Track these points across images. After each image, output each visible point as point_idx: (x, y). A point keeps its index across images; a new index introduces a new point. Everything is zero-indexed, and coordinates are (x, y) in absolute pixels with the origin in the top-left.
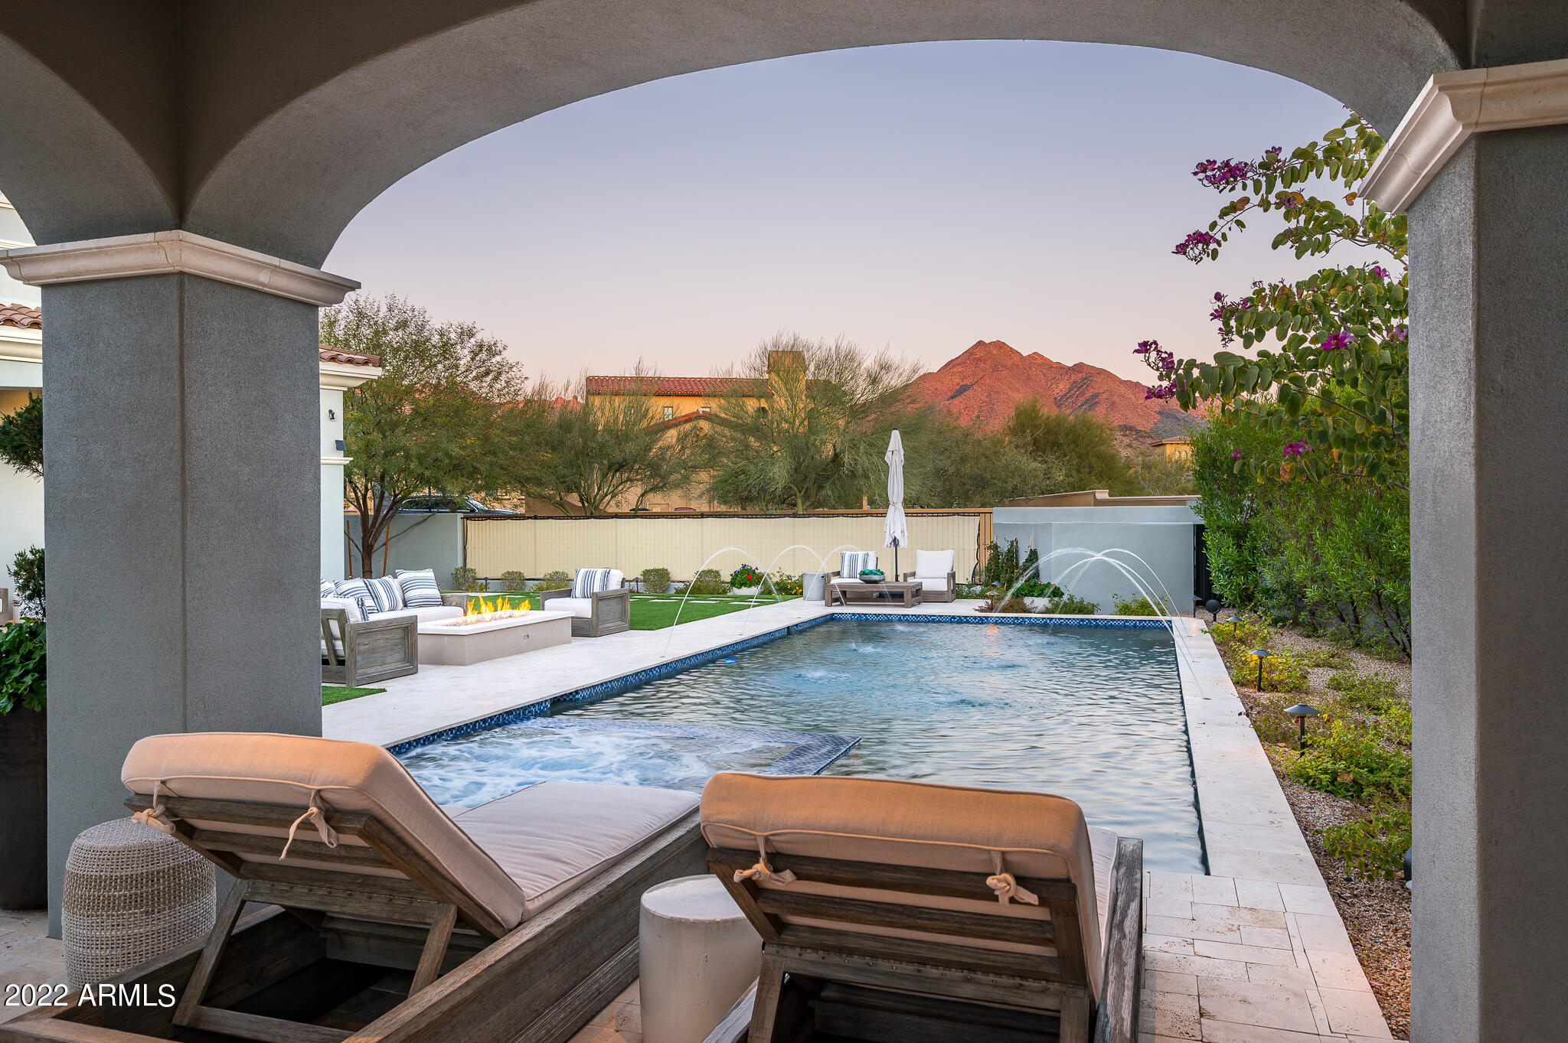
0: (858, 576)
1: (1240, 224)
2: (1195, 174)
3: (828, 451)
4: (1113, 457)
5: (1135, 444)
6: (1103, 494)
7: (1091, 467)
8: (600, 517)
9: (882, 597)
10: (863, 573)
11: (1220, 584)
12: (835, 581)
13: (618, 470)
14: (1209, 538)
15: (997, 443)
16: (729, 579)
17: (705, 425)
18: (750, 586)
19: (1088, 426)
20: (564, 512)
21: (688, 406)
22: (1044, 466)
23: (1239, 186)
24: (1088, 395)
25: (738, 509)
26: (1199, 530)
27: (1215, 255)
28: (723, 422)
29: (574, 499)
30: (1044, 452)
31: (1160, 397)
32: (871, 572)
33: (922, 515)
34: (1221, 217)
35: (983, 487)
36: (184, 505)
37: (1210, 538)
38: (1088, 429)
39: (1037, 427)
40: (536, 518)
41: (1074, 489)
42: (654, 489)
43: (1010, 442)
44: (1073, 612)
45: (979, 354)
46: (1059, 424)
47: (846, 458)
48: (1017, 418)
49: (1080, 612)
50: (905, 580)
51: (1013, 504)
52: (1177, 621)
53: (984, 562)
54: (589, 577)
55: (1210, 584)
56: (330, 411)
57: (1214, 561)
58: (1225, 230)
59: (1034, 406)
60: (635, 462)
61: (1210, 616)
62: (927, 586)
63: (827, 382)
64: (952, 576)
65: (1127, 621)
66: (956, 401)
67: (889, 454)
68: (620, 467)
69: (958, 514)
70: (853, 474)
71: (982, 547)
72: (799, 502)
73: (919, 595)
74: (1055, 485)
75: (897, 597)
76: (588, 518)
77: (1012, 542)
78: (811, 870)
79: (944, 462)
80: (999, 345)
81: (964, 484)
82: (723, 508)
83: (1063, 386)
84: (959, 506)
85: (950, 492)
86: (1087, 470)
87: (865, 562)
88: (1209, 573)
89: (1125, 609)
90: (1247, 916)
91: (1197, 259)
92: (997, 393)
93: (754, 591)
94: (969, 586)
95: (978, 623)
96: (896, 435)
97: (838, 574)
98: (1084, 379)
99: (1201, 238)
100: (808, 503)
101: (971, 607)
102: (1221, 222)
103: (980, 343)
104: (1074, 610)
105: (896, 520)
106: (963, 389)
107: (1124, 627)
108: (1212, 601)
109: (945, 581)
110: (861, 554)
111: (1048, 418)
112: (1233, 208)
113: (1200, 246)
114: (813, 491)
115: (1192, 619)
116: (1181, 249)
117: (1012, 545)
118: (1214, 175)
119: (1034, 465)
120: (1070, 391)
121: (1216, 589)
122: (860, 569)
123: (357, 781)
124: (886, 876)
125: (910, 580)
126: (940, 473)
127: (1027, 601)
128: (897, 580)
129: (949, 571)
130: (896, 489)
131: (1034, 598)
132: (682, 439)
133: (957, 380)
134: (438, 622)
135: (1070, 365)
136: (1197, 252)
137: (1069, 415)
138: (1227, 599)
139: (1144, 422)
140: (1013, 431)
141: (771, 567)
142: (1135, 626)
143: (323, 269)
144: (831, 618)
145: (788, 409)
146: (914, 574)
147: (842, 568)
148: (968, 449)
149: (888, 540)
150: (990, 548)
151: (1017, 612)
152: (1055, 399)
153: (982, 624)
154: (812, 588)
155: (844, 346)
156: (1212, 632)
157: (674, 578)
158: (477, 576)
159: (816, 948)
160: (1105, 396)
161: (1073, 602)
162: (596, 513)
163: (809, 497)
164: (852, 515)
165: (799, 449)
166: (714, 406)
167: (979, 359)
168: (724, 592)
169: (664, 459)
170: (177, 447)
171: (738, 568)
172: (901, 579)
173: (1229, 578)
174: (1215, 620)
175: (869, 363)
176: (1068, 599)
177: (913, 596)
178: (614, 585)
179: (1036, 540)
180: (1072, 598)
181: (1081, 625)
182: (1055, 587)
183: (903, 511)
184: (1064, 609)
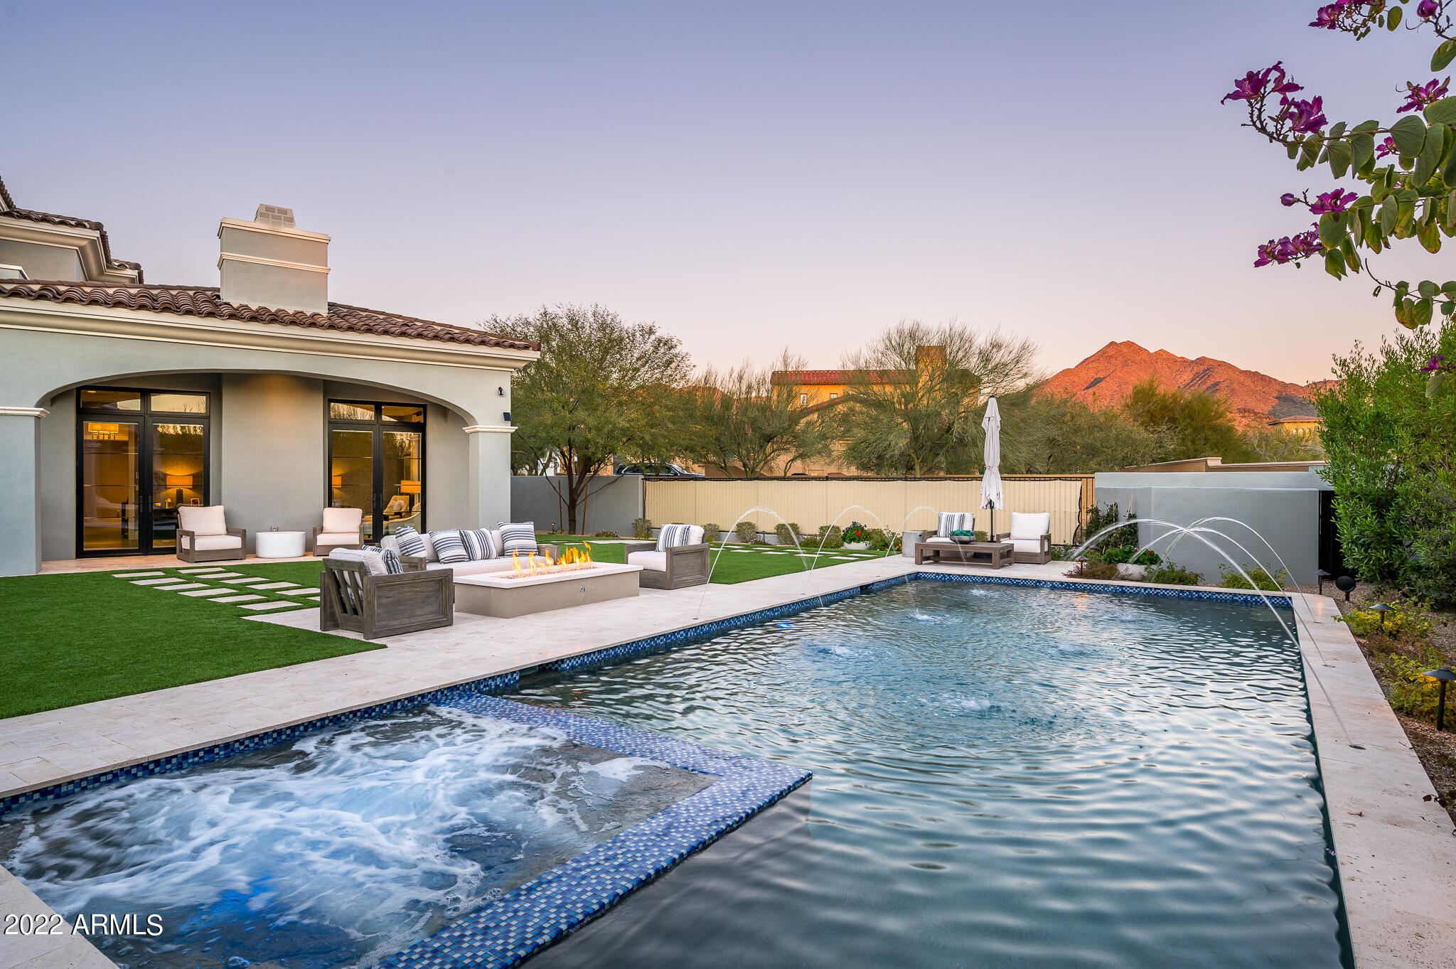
0: (951, 536)
3: (944, 421)
4: (1230, 430)
5: (1253, 424)
6: (1215, 461)
7: (1206, 439)
8: (754, 479)
10: (953, 534)
11: (1352, 557)
12: (931, 540)
13: (769, 442)
14: (1340, 507)
16: (841, 534)
18: (858, 542)
20: (727, 475)
22: (1156, 436)
24: (1209, 383)
26: (1326, 497)
29: (738, 464)
30: (1156, 423)
32: (967, 533)
33: (1019, 479)
37: (1341, 505)
38: (1204, 405)
41: (1186, 457)
42: (800, 456)
43: (1124, 416)
44: (1172, 581)
45: (1111, 352)
46: (1175, 401)
47: (955, 428)
48: (1134, 398)
49: (1181, 582)
50: (998, 541)
52: (1298, 599)
53: (1085, 525)
54: (669, 533)
55: (1340, 557)
56: (500, 389)
57: (1346, 532)
59: (1151, 385)
60: (785, 435)
61: (1342, 594)
62: (1019, 546)
64: (1047, 538)
65: (1235, 595)
67: (985, 420)
68: (773, 438)
69: (1060, 479)
70: (961, 441)
71: (1084, 511)
72: (917, 467)
73: (1010, 556)
74: (1166, 454)
75: (988, 558)
77: (1112, 506)
80: (1130, 345)
83: (1186, 377)
86: (1203, 441)
87: (962, 522)
88: (1339, 545)
89: (1236, 580)
92: (1124, 382)
93: (862, 546)
94: (1064, 549)
95: (1065, 588)
96: (994, 405)
97: (935, 533)
98: (1206, 370)
100: (926, 469)
101: (1061, 571)
103: (1112, 343)
104: (1173, 580)
105: (992, 484)
106: (1097, 381)
107: (1232, 601)
108: (1345, 578)
109: (1038, 543)
110: (957, 515)
111: (1164, 395)
114: (930, 458)
115: (1317, 596)
117: (1112, 509)
119: (1147, 435)
120: (1192, 381)
121: (1349, 563)
122: (955, 529)
125: (1004, 541)
127: (1122, 568)
128: (990, 541)
129: (1044, 533)
130: (992, 452)
131: (1128, 565)
133: (1091, 374)
134: (494, 574)
135: (1193, 359)
138: (1362, 574)
139: (1262, 406)
142: (1246, 600)
144: (916, 577)
146: (1008, 535)
147: (939, 527)
149: (984, 503)
150: (1091, 511)
151: (1109, 579)
152: (1178, 385)
153: (1069, 589)
154: (909, 546)
156: (1349, 620)
157: (802, 532)
158: (652, 526)
160: (1225, 384)
161: (1173, 571)
162: (751, 476)
163: (926, 462)
165: (917, 422)
167: (1111, 357)
168: (838, 546)
169: (807, 432)
171: (850, 524)
172: (994, 539)
173: (1366, 551)
174: (1348, 599)
175: (981, 342)
176: (1168, 567)
177: (1002, 558)
178: (694, 540)
179: (1135, 505)
180: (1171, 567)
181: (1181, 596)
182: (1151, 553)
183: (999, 475)
184: (1161, 578)
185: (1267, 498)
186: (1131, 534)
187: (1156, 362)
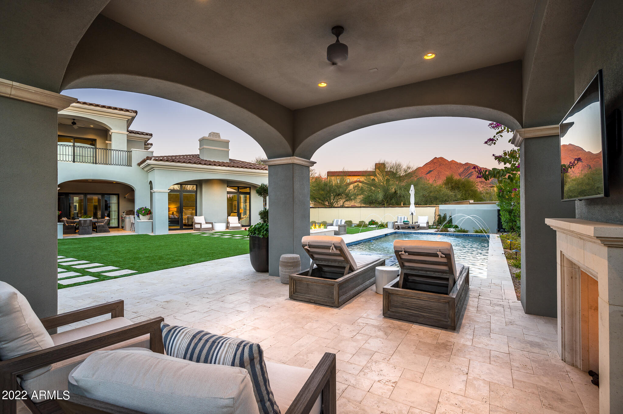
0: (402, 222)
1: (501, 136)
2: (489, 126)
3: (393, 190)
4: (476, 191)
5: (485, 186)
6: (472, 201)
7: (469, 194)
8: (333, 208)
9: (409, 228)
10: (404, 222)
11: (504, 225)
12: (396, 224)
13: (338, 196)
14: (501, 213)
15: (441, 187)
16: (368, 223)
17: (360, 184)
19: (468, 182)
20: (325, 207)
21: (355, 179)
22: (454, 194)
23: (500, 128)
24: (469, 172)
25: (369, 206)
26: (499, 211)
27: (495, 143)
28: (366, 183)
29: (327, 203)
30: (455, 190)
31: (480, 178)
32: (406, 221)
33: (419, 207)
34: (496, 134)
35: (437, 200)
36: (293, 203)
38: (468, 183)
39: (452, 183)
40: (319, 208)
41: (464, 200)
42: (347, 201)
43: (444, 187)
45: (435, 161)
46: (460, 181)
47: (398, 192)
48: (447, 180)
49: (464, 232)
50: (415, 224)
51: (445, 204)
52: (491, 235)
53: (437, 219)
54: (337, 221)
55: (502, 225)
57: (503, 219)
58: (498, 138)
59: (452, 176)
60: (343, 194)
61: (501, 234)
62: (421, 225)
63: (393, 172)
64: (428, 223)
66: (428, 175)
67: (410, 191)
68: (339, 195)
69: (429, 207)
70: (400, 196)
71: (436, 215)
72: (385, 204)
73: (419, 227)
74: (458, 199)
75: (413, 228)
76: (331, 208)
77: (445, 214)
78: (410, 253)
79: (426, 193)
80: (441, 158)
81: (431, 199)
82: (364, 205)
83: (461, 170)
84: (429, 205)
85: (427, 201)
86: (468, 195)
87: (404, 219)
88: (501, 222)
89: (477, 232)
90: (493, 285)
91: (490, 145)
92: (440, 172)
93: (374, 226)
94: (433, 226)
96: (412, 186)
97: (397, 222)
98: (468, 167)
99: (491, 140)
100: (388, 204)
101: (433, 231)
102: (496, 136)
103: (436, 158)
104: (462, 232)
105: (412, 208)
106: (430, 172)
107: (476, 236)
108: (502, 230)
109: (426, 224)
110: (403, 217)
111: (456, 180)
112: (500, 132)
113: (491, 142)
114: (389, 201)
115: (495, 235)
116: (486, 143)
117: (445, 215)
118: (493, 126)
119: (451, 193)
120: (464, 171)
121: (504, 227)
122: (403, 221)
123: (340, 242)
124: (422, 254)
125: (416, 224)
126: (424, 196)
127: (449, 229)
128: (413, 224)
129: (427, 221)
130: (412, 200)
132: (354, 187)
133: (428, 169)
135: (464, 163)
136: (490, 143)
137: (463, 178)
138: (507, 229)
140: (445, 184)
141: (379, 221)
142: (479, 236)
143: (310, 160)
144: (396, 233)
145: (382, 179)
146: (417, 222)
148: (432, 189)
149: (410, 213)
150: (438, 216)
151: (446, 232)
152: (459, 173)
154: (390, 225)
155: (397, 163)
156: (500, 237)
157: (353, 223)
159: (409, 270)
162: (332, 207)
163: (388, 202)
164: (399, 207)
165: (386, 191)
166: (362, 179)
167: (435, 163)
168: (367, 226)
169: (349, 193)
170: (292, 193)
171: (371, 220)
172: (414, 223)
173: (507, 224)
175: (404, 167)
177: (417, 228)
178: (343, 223)
179: (451, 214)
180: (461, 229)
181: (464, 235)
182: (456, 225)
183: (414, 206)
184: (459, 231)
185: (485, 211)
186: (451, 221)
187: (451, 165)
